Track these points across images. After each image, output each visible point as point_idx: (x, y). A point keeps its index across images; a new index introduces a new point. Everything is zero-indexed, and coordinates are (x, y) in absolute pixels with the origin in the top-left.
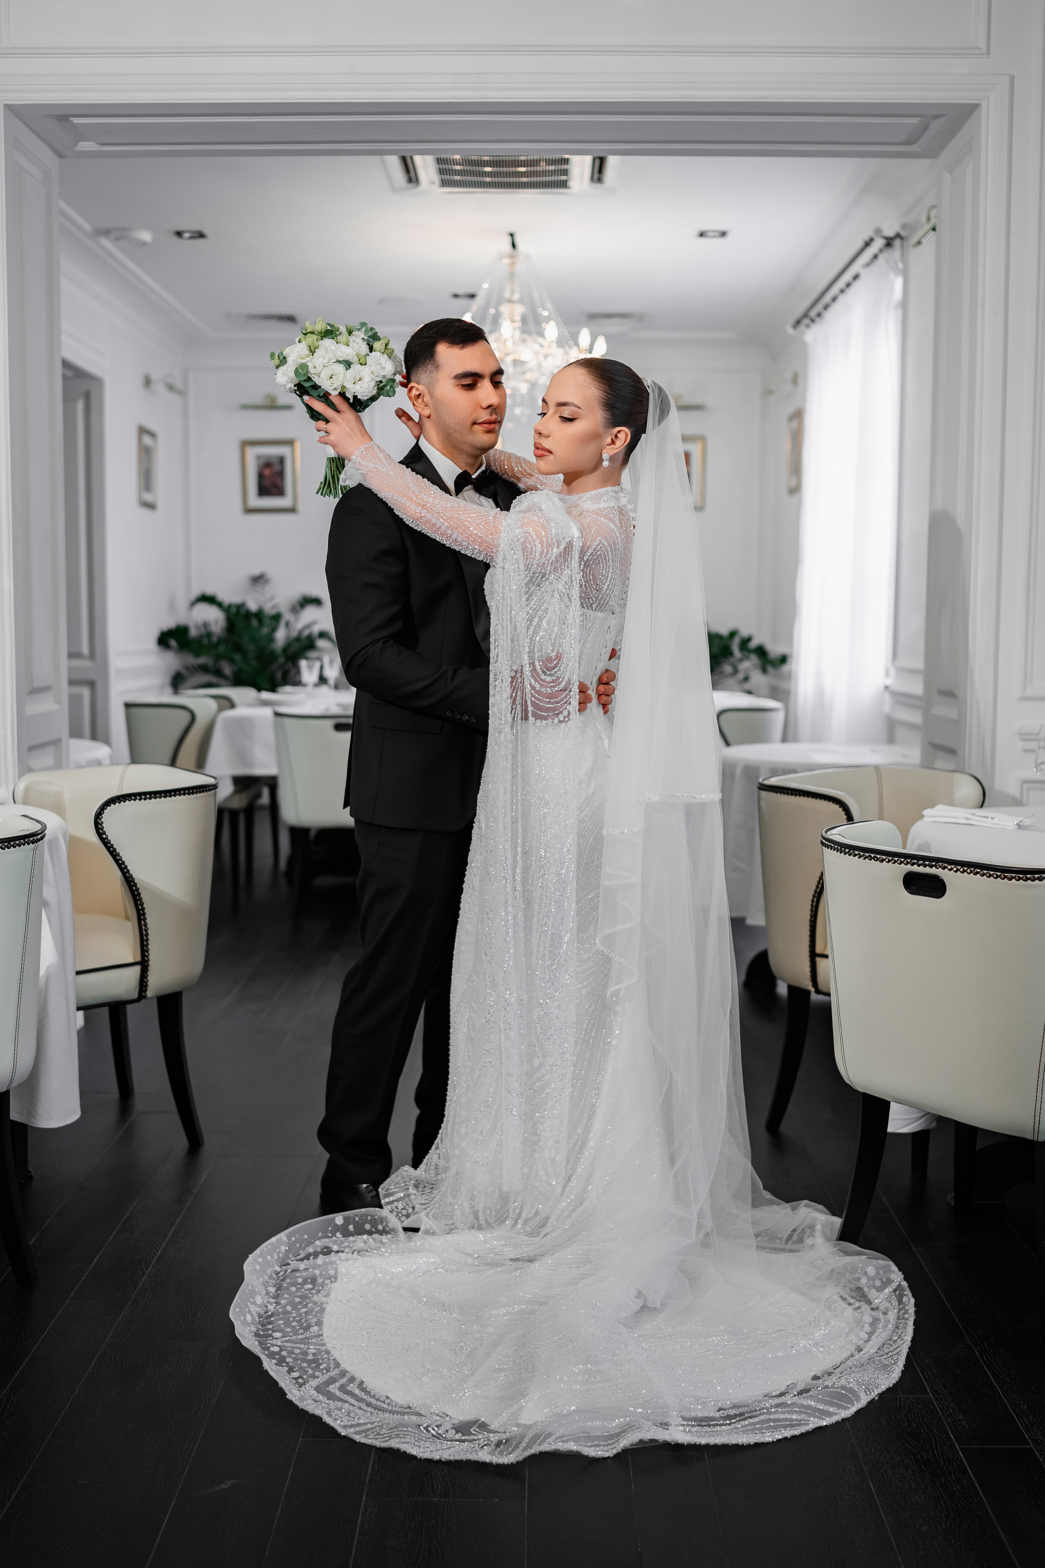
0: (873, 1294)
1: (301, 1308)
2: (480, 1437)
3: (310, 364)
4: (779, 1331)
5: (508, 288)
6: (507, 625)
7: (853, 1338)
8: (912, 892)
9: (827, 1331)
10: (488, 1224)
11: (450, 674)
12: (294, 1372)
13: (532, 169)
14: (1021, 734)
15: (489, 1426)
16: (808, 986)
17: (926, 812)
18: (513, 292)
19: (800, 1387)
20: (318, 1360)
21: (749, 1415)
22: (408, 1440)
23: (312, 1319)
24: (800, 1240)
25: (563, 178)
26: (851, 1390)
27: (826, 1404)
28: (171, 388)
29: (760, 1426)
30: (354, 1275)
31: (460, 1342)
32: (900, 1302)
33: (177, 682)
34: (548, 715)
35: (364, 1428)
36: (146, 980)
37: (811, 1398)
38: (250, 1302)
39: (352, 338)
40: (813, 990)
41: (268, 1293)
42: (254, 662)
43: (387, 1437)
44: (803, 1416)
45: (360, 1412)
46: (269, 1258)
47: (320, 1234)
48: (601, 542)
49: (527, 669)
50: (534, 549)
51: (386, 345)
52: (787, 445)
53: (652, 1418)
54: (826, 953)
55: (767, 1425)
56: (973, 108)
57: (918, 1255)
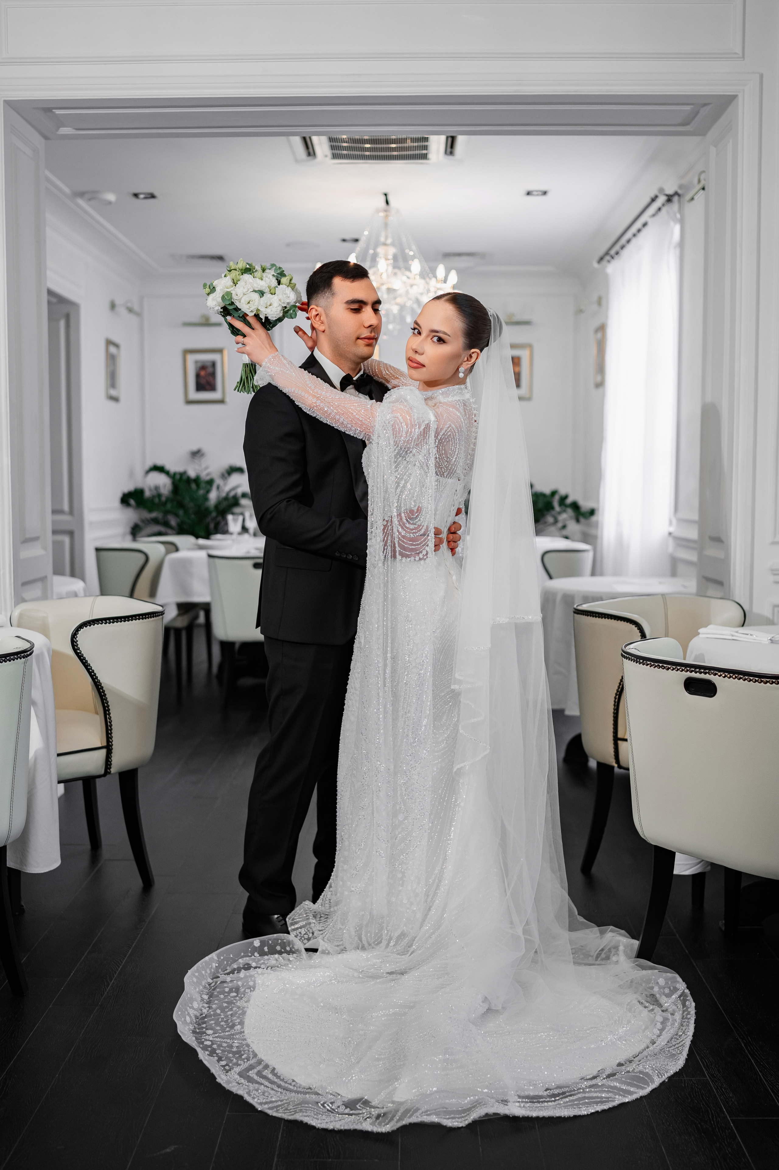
0: (663, 1000)
1: (228, 1011)
2: (364, 1111)
3: (233, 292)
4: (592, 1028)
5: (383, 234)
6: (381, 487)
7: (648, 1033)
8: (691, 693)
9: (628, 1028)
10: (370, 945)
11: (338, 523)
12: (222, 1061)
13: (401, 145)
14: (772, 570)
15: (371, 1102)
16: (612, 762)
17: (701, 631)
18: (386, 237)
19: (608, 1072)
20: (241, 1051)
21: (569, 1094)
22: (309, 1114)
23: (236, 1020)
24: (608, 958)
25: (424, 152)
26: (647, 1074)
27: (628, 1085)
28: (130, 310)
29: (578, 1102)
30: (268, 986)
31: (349, 1037)
32: (684, 1005)
33: (135, 531)
34: (411, 554)
35: (275, 1104)
36: (110, 760)
37: (617, 1080)
38: (189, 1007)
39: (264, 275)
40: (616, 765)
41: (202, 1000)
42: (193, 516)
43: (293, 1111)
44: (610, 1095)
45: (272, 1092)
46: (203, 972)
47: (242, 954)
48: (450, 426)
49: (395, 520)
50: (401, 429)
51: (290, 280)
52: (594, 350)
53: (495, 1096)
54: (626, 738)
55: (583, 1102)
56: (732, 98)
57: (697, 969)
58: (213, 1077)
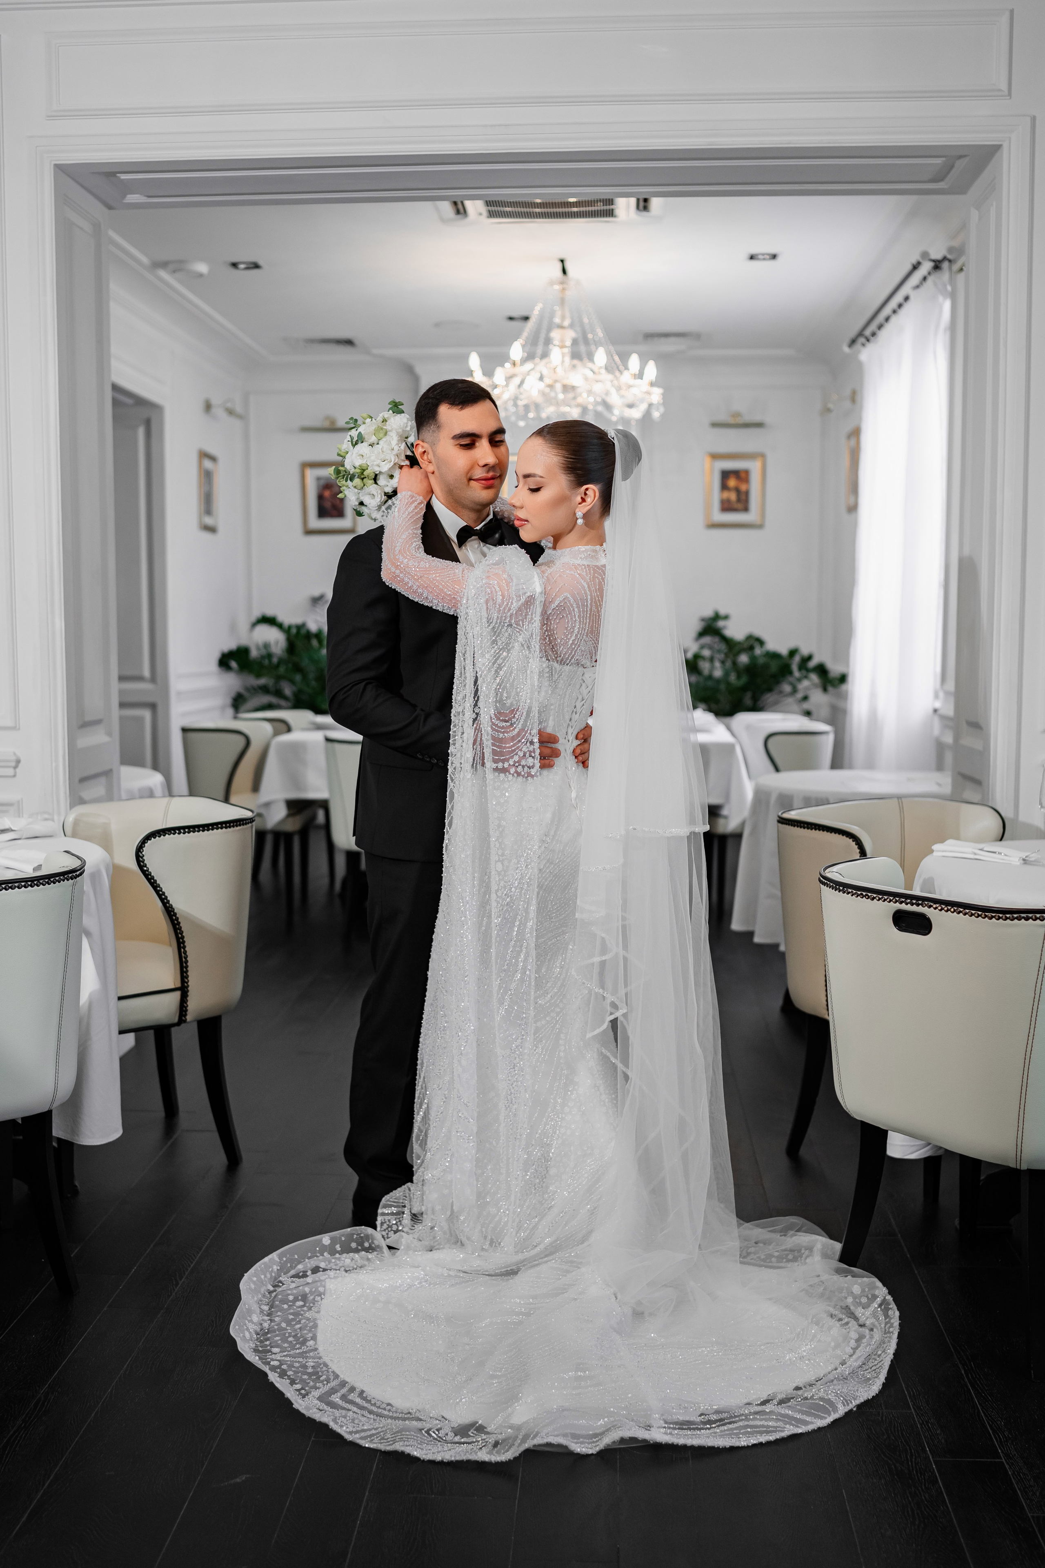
0: (859, 1312)
1: (295, 1325)
2: (478, 1439)
4: (768, 1343)
5: (559, 313)
7: (838, 1352)
8: (901, 929)
9: (813, 1346)
12: (297, 1383)
15: (486, 1428)
16: (825, 1014)
17: (935, 847)
18: (563, 318)
19: (781, 1397)
20: (318, 1372)
21: (728, 1421)
22: (412, 1443)
23: (307, 1334)
25: (610, 207)
26: (829, 1402)
27: (803, 1414)
28: (231, 412)
29: (738, 1431)
30: (341, 1292)
31: (451, 1352)
32: (886, 1316)
33: (238, 703)
35: (369, 1433)
36: (185, 1005)
37: (789, 1407)
38: (248, 1321)
41: (262, 1311)
42: (314, 683)
43: (391, 1441)
44: (780, 1424)
45: (363, 1419)
46: (263, 1277)
47: (309, 1254)
48: (566, 597)
50: (496, 602)
52: (845, 463)
53: (636, 1419)
55: (744, 1431)
56: (994, 150)
57: (919, 1277)
58: (289, 1403)
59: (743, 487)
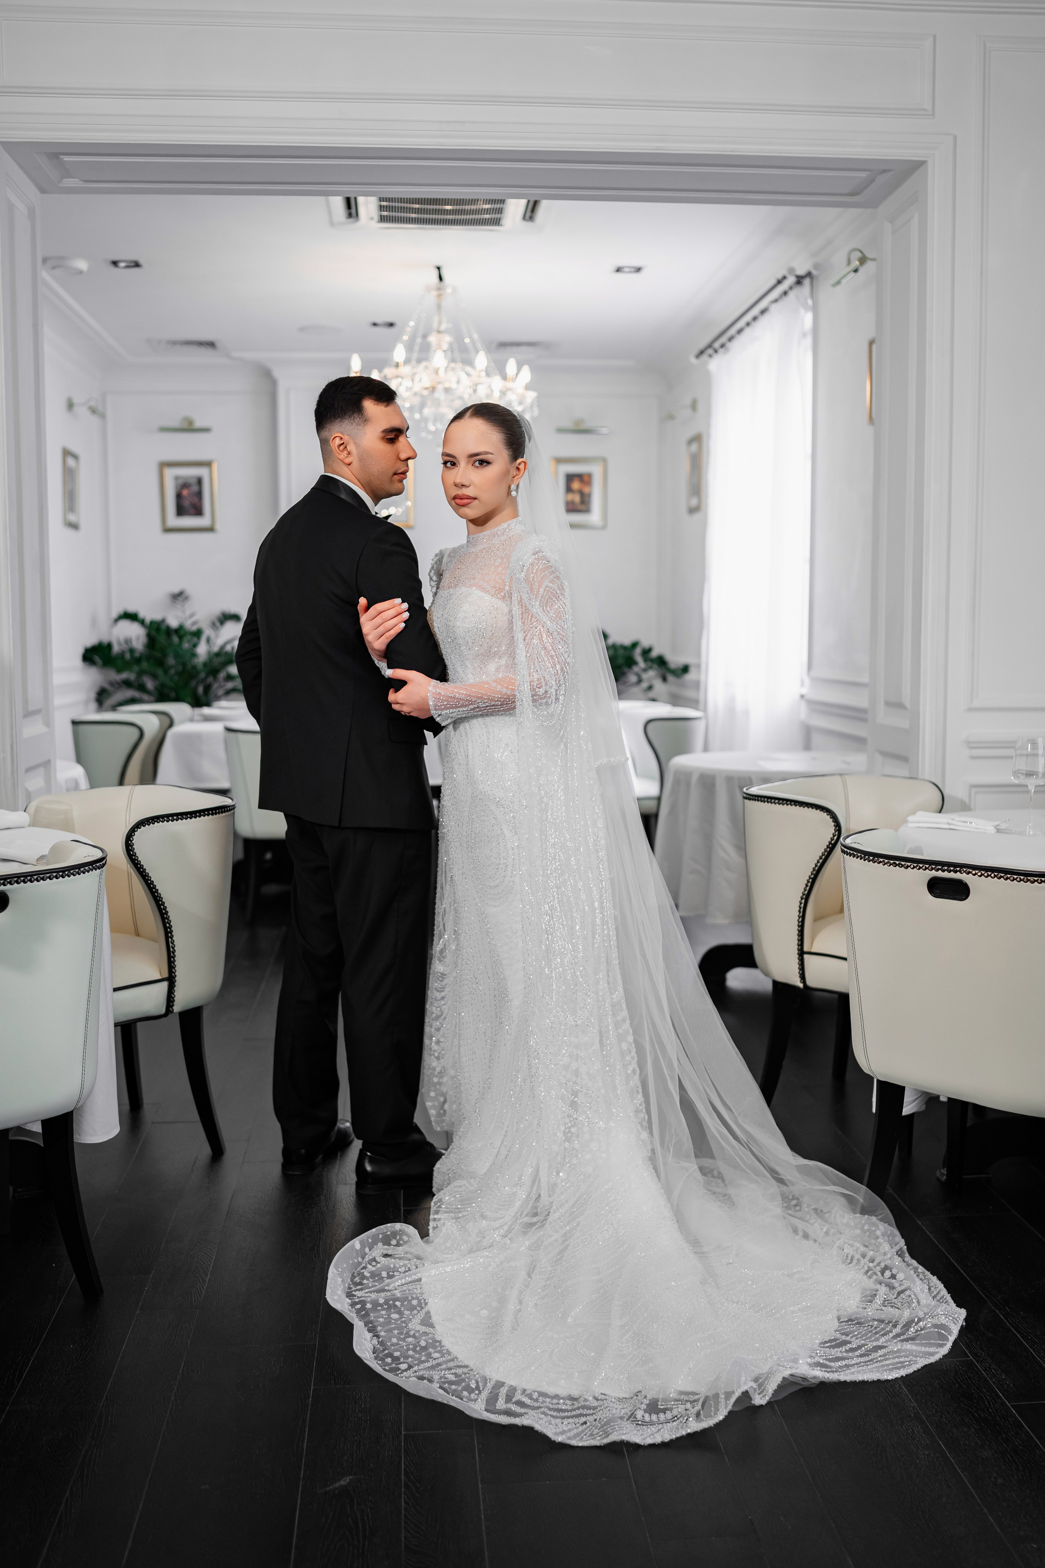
5: (436, 319)
8: (936, 896)
14: (969, 742)
16: (797, 982)
17: (910, 818)
18: (440, 323)
25: (499, 217)
28: (93, 411)
33: (101, 697)
36: (173, 996)
40: (803, 986)
42: (176, 677)
52: (687, 466)
54: (815, 951)
56: (918, 165)
57: (924, 1228)
59: (586, 490)
